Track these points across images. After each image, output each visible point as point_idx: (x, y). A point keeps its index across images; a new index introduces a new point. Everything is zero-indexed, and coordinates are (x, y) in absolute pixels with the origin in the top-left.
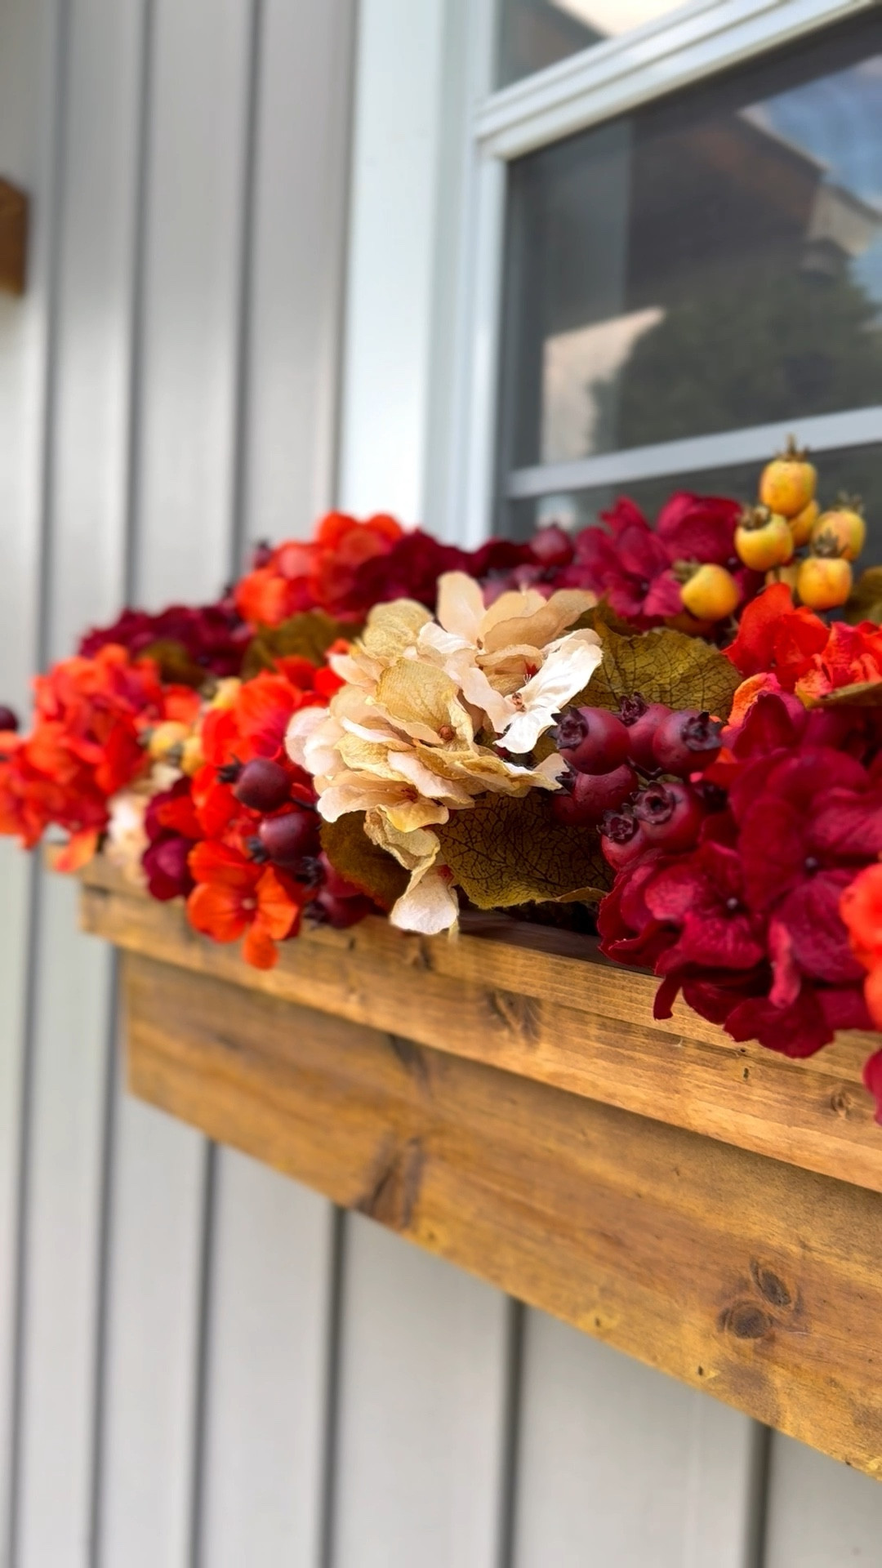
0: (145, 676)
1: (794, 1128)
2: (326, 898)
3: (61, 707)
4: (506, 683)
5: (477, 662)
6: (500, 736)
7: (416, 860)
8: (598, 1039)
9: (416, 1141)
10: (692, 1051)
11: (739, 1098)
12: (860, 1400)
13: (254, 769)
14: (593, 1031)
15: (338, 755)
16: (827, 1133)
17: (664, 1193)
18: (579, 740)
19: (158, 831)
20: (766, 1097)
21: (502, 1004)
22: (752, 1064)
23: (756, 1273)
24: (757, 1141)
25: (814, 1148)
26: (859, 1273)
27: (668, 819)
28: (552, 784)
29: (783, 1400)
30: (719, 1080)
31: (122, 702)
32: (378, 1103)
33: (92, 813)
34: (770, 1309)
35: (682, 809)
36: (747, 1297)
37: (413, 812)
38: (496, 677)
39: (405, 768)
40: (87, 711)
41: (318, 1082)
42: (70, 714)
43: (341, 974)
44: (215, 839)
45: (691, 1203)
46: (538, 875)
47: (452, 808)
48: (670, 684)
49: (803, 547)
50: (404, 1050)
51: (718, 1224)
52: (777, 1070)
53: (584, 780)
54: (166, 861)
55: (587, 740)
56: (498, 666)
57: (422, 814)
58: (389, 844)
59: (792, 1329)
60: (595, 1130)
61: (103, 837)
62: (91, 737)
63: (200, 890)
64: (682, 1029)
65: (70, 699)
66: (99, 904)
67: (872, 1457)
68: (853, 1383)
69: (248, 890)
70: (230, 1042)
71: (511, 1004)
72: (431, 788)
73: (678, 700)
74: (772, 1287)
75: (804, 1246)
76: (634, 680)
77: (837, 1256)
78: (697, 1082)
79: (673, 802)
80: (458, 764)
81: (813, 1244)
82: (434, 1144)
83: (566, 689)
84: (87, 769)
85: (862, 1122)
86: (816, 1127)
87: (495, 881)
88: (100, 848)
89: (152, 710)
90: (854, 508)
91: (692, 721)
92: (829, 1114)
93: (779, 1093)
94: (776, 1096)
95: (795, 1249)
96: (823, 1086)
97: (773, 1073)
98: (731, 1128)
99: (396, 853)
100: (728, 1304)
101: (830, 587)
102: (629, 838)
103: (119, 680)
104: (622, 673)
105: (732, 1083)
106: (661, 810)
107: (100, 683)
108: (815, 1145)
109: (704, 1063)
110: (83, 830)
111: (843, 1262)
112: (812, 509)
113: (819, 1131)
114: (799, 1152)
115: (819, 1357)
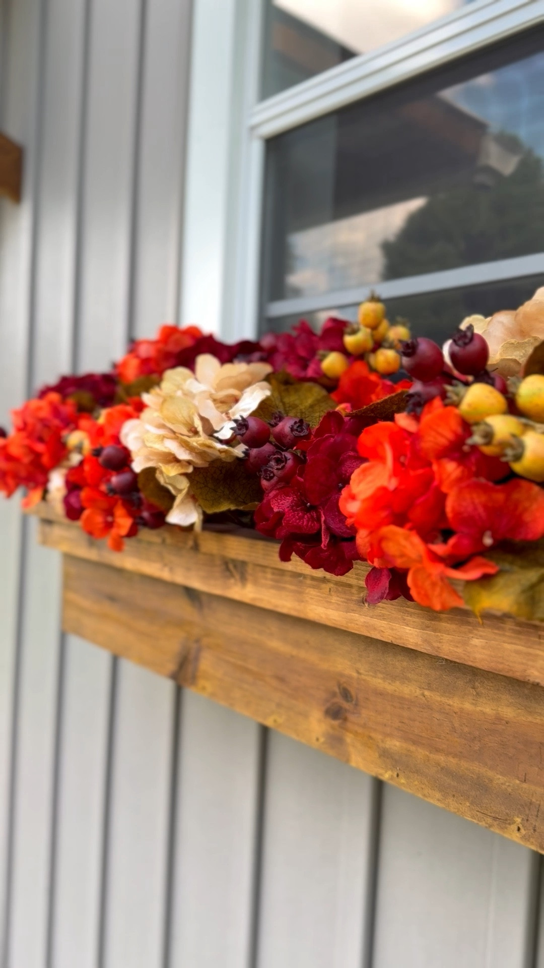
0: (68, 409)
1: (348, 613)
2: (145, 514)
3: (25, 424)
4: (225, 407)
5: (211, 397)
6: (217, 432)
7: (180, 491)
8: (272, 580)
9: (198, 641)
10: (309, 582)
11: (327, 602)
12: (381, 745)
13: (109, 450)
14: (269, 576)
15: (143, 442)
16: (361, 615)
17: (302, 654)
18: (245, 431)
19: (72, 486)
20: (338, 600)
21: (231, 566)
22: (332, 585)
23: (339, 688)
24: (334, 621)
25: (356, 622)
26: (379, 683)
27: (283, 467)
28: (241, 455)
29: (351, 749)
30: (319, 594)
31: (56, 422)
32: (180, 623)
33: (40, 478)
34: (346, 705)
35: (290, 463)
36: (336, 700)
37: (175, 467)
38: (220, 405)
39: (172, 446)
40: (39, 426)
41: (152, 615)
42: (29, 428)
43: (161, 558)
44: (95, 487)
45: (312, 657)
46: (240, 499)
47: (195, 466)
48: (305, 409)
49: (379, 344)
50: (191, 594)
51: (324, 666)
52: (342, 587)
53: (254, 452)
54: (73, 500)
55: (248, 432)
56: (223, 399)
57: (180, 468)
58: (167, 483)
59: (354, 713)
60: (274, 626)
61: (46, 492)
62: (40, 439)
63: (86, 513)
64: (301, 570)
65: (30, 420)
66: (48, 529)
67: (386, 772)
68: (378, 737)
69: (110, 512)
70: (112, 598)
71: (235, 566)
72: (183, 455)
73: (308, 417)
74: (346, 694)
75: (358, 673)
76: (289, 407)
77: (371, 676)
78: (311, 596)
79: (286, 459)
80: (195, 444)
81: (362, 671)
82: (205, 641)
83: (249, 409)
84: (37, 455)
85: (374, 608)
86: (357, 612)
87: (216, 502)
88: (44, 498)
89: (72, 426)
90: (404, 325)
91: (295, 423)
92: (362, 606)
93: (342, 598)
94: (341, 599)
95: (355, 675)
96: (359, 593)
97: (340, 589)
98: (323, 616)
99: (170, 488)
100: (328, 705)
101: (389, 363)
102: (271, 478)
103: (56, 411)
104: (284, 404)
105: (324, 595)
106: (281, 463)
107: (45, 413)
108: (357, 620)
109: (314, 587)
110: (35, 488)
111: (374, 678)
112: (385, 324)
113: (358, 614)
114: (350, 625)
115: (364, 726)
